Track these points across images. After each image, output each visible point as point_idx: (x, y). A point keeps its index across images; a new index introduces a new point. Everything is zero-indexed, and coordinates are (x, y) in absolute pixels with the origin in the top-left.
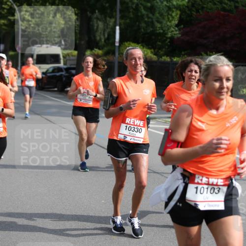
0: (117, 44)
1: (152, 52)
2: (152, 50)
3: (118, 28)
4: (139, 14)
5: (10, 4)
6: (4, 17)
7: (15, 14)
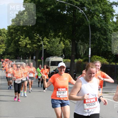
0: (90, 57)
1: (106, 60)
2: (107, 59)
3: (90, 49)
4: (101, 42)
5: (38, 37)
6: (35, 43)
7: (41, 42)
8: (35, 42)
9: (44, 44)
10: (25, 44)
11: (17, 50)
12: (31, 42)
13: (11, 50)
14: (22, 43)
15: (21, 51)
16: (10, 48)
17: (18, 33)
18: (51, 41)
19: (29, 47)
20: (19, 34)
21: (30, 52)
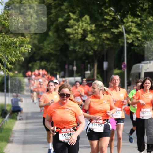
5: (113, 14)
6: (105, 30)
7: (120, 26)
8: (106, 26)
9: (128, 32)
10: (81, 34)
11: (64, 49)
12: (95, 26)
13: (48, 48)
14: (74, 32)
15: (74, 51)
16: (46, 43)
17: (63, 7)
18: (145, 24)
19: (91, 39)
20: (67, 9)
21: (95, 52)
